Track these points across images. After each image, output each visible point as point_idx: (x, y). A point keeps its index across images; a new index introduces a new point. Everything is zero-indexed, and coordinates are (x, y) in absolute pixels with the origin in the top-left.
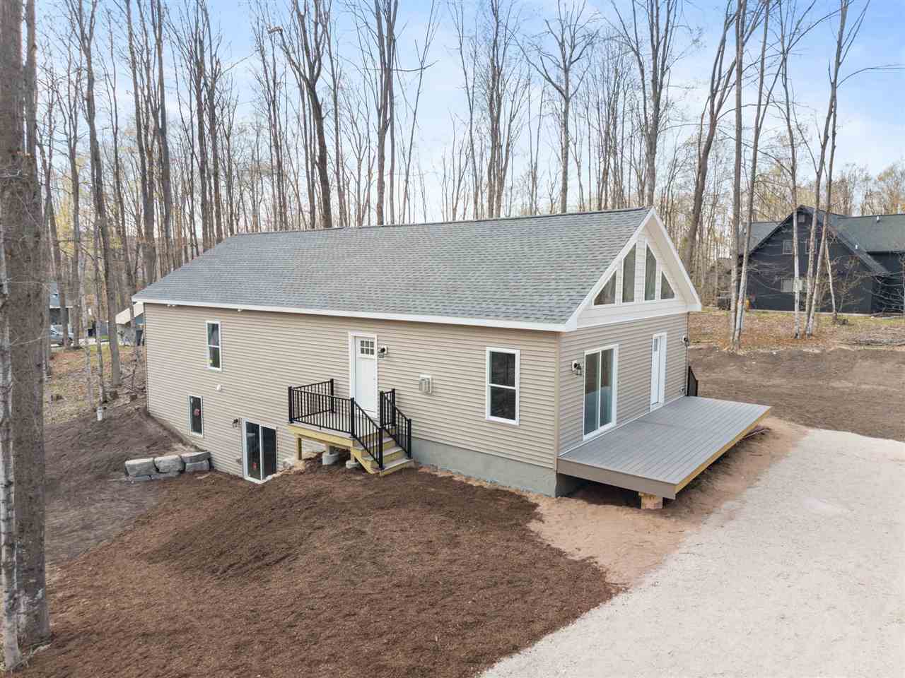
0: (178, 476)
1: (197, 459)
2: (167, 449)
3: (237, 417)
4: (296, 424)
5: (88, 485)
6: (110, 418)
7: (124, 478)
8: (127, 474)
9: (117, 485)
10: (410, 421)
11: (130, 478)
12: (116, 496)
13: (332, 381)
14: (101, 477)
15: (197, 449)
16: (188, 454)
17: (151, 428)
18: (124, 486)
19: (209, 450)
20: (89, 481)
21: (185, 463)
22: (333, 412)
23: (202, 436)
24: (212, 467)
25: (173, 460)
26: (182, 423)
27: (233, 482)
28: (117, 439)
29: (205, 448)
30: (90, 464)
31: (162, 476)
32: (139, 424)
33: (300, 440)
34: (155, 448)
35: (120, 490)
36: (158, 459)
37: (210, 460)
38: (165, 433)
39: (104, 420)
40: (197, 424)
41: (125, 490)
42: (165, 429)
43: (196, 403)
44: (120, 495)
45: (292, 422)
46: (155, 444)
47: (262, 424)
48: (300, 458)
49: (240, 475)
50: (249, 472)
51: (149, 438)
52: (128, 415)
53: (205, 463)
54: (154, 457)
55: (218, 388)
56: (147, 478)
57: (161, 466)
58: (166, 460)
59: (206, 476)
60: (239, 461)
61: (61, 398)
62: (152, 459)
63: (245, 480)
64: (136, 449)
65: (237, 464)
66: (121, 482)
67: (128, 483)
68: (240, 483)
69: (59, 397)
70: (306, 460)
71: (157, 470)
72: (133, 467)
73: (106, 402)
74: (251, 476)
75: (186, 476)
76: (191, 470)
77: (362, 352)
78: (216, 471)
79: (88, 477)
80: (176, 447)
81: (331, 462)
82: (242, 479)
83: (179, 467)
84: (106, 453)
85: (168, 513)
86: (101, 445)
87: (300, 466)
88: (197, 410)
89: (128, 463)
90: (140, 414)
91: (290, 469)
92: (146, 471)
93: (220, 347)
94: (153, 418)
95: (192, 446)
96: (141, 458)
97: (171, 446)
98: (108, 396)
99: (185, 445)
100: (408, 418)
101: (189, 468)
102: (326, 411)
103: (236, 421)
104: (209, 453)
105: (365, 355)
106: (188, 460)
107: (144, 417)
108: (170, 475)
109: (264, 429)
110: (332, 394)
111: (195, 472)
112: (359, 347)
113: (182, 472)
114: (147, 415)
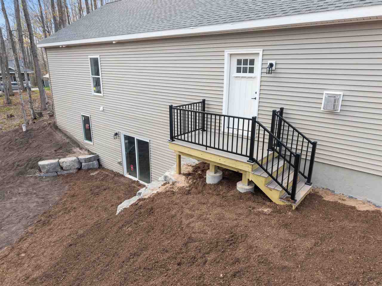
0: (77, 172)
1: (89, 160)
2: (69, 152)
3: (117, 131)
4: (176, 142)
5: (12, 180)
6: (32, 129)
7: (38, 174)
8: (40, 171)
9: (32, 180)
10: (314, 144)
11: (42, 174)
12: (30, 189)
13: (204, 101)
14: (21, 173)
15: (90, 153)
16: (84, 156)
17: (59, 136)
18: (38, 180)
19: (98, 153)
20: (12, 177)
21: (81, 163)
22: (203, 130)
23: (92, 143)
24: (100, 166)
25: (72, 161)
26: (79, 135)
27: (116, 178)
28: (35, 144)
29: (95, 152)
30: (14, 163)
31: (65, 172)
32: (50, 134)
33: (180, 156)
34: (60, 151)
35: (34, 184)
36: (62, 160)
37: (99, 160)
38: (68, 141)
39: (27, 131)
40: (88, 136)
41: (38, 184)
42: (68, 137)
43: (86, 120)
44: (33, 189)
45: (173, 141)
46: (60, 148)
47: (137, 137)
48: (180, 173)
49: (121, 173)
50: (128, 171)
51: (57, 143)
52: (44, 128)
53: (95, 163)
54: (60, 159)
55: (101, 109)
56: (56, 174)
57: (64, 165)
58: (68, 161)
59: (96, 173)
60: (120, 163)
61: (13, 116)
62: (56, 160)
63: (124, 177)
64: (47, 152)
65: (118, 165)
66: (36, 177)
67: (41, 178)
68: (122, 179)
69: (12, 116)
70: (188, 175)
71: (62, 168)
72: (44, 166)
73: (35, 119)
74: (130, 174)
75: (82, 173)
76: (86, 168)
77: (239, 70)
78: (104, 169)
79: (12, 173)
80: (75, 150)
81: (216, 181)
82: (122, 176)
83: (77, 166)
84: (27, 154)
85: (67, 211)
86: (24, 148)
87: (182, 182)
88: (87, 125)
89: (41, 163)
90: (51, 127)
91: (173, 184)
92: (53, 169)
93: (100, 77)
94: (60, 129)
95: (86, 150)
96: (51, 159)
97: (71, 150)
98: (37, 116)
99: (81, 149)
100: (313, 141)
101: (85, 166)
102: (199, 129)
103: (116, 134)
104: (98, 156)
105: (242, 74)
106: (84, 161)
107: (54, 130)
108: (71, 171)
109: (139, 142)
110: (204, 110)
111: (89, 169)
112: (235, 66)
113: (80, 169)
114: (56, 127)
